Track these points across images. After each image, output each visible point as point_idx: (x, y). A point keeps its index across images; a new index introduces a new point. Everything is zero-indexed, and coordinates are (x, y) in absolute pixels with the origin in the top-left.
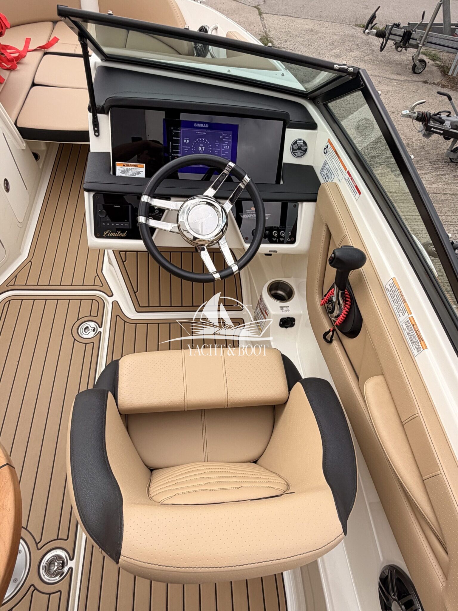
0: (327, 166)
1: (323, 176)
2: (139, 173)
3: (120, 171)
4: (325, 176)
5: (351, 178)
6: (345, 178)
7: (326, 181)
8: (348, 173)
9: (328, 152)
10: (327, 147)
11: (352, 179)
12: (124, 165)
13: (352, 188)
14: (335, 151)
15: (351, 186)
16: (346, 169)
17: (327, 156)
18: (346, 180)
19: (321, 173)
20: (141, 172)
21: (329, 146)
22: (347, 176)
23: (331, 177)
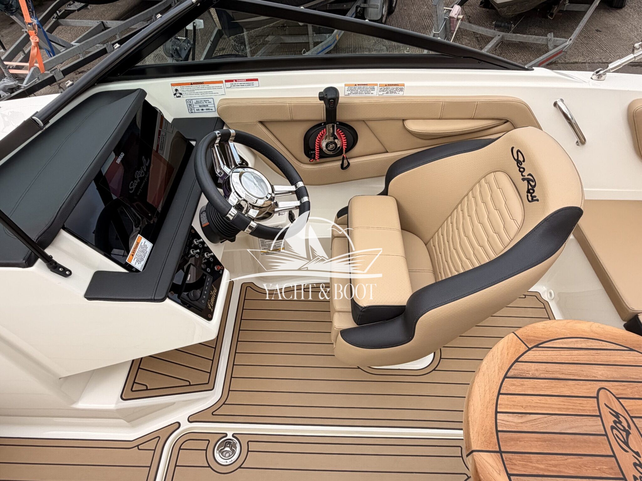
0: (194, 101)
1: (198, 111)
2: (146, 246)
3: (137, 263)
4: (200, 109)
5: (234, 81)
6: (228, 88)
7: (206, 111)
8: (226, 81)
9: (182, 93)
10: (176, 90)
11: (236, 81)
12: (133, 255)
13: (244, 85)
14: (191, 84)
15: (241, 85)
16: (221, 82)
17: (184, 96)
18: (230, 88)
19: (192, 112)
20: (145, 244)
21: (179, 88)
22: (229, 84)
23: (209, 102)
